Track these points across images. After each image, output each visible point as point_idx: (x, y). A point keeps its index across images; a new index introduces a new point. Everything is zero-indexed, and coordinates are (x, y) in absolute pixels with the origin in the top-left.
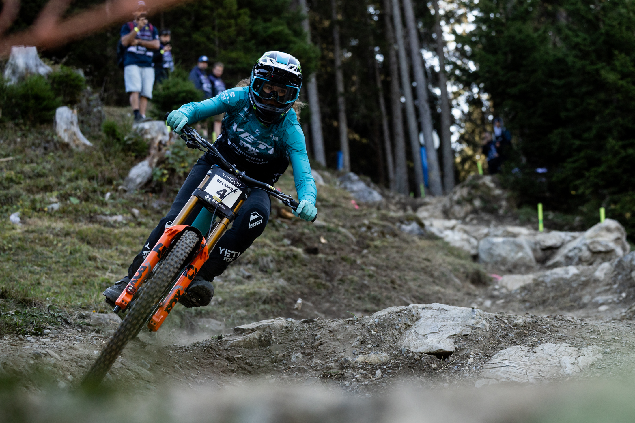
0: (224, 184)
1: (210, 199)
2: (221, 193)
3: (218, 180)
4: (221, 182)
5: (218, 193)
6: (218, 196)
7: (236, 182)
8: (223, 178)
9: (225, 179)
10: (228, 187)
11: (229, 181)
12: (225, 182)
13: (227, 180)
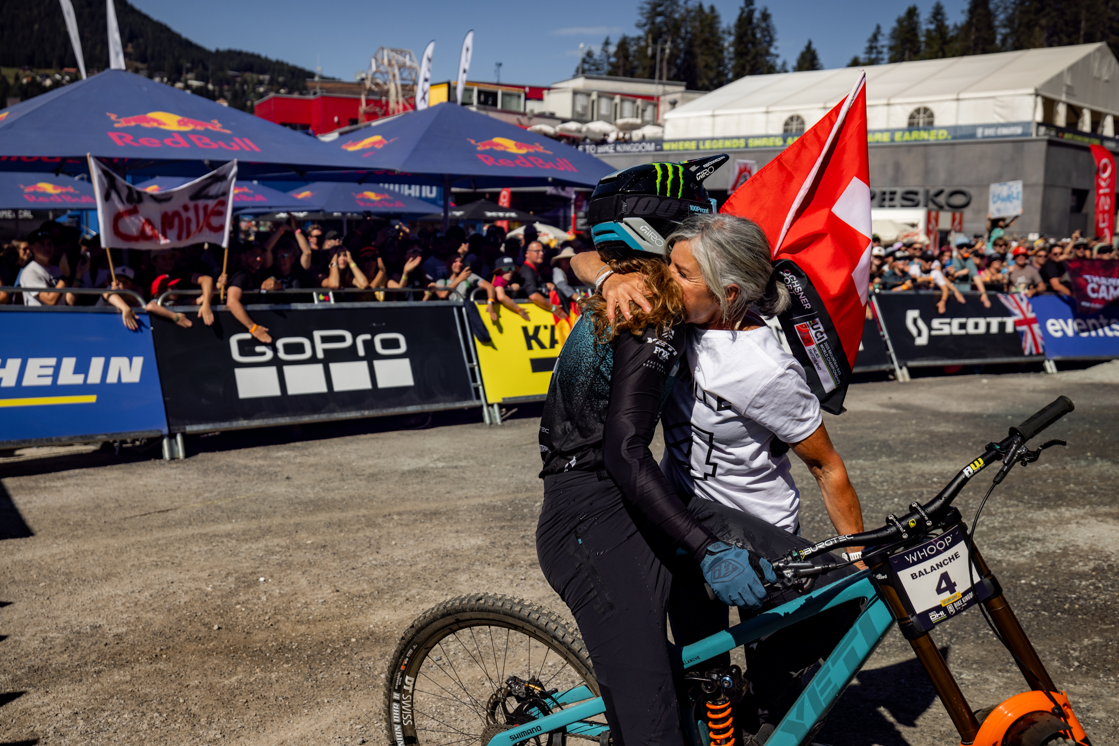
0: (929, 570)
1: (942, 613)
2: (944, 585)
3: (914, 576)
4: (921, 574)
5: (939, 591)
6: (947, 595)
7: (941, 545)
8: (914, 563)
9: (919, 561)
10: (940, 565)
11: (930, 557)
12: (927, 565)
13: (925, 559)
